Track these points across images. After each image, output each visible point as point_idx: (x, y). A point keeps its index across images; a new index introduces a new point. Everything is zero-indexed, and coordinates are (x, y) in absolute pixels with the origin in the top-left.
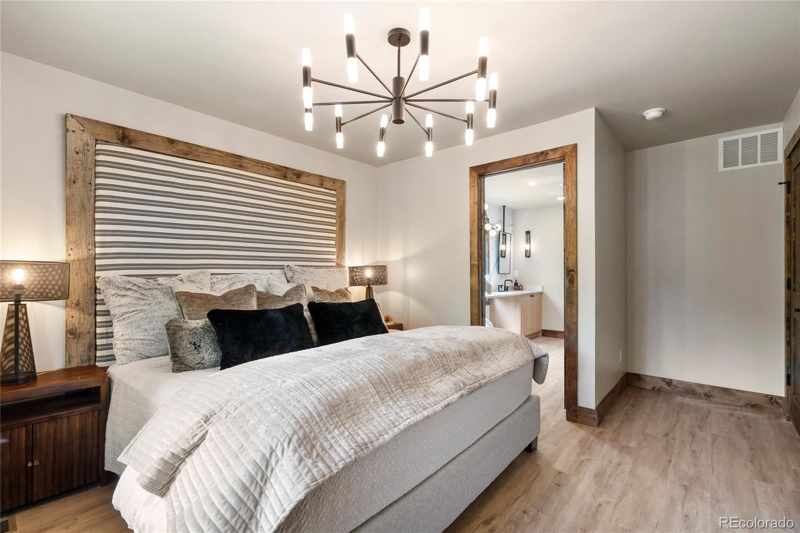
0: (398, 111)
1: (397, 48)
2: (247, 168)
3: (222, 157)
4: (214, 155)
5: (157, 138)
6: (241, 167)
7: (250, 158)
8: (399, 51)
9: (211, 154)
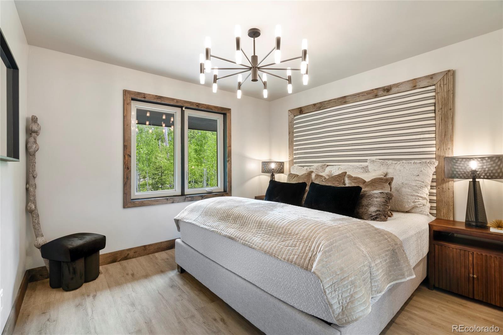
0: (255, 74)
1: (253, 39)
2: (349, 101)
3: (335, 102)
4: (332, 102)
5: (310, 106)
6: (345, 103)
7: (351, 95)
8: (254, 41)
9: (329, 103)
